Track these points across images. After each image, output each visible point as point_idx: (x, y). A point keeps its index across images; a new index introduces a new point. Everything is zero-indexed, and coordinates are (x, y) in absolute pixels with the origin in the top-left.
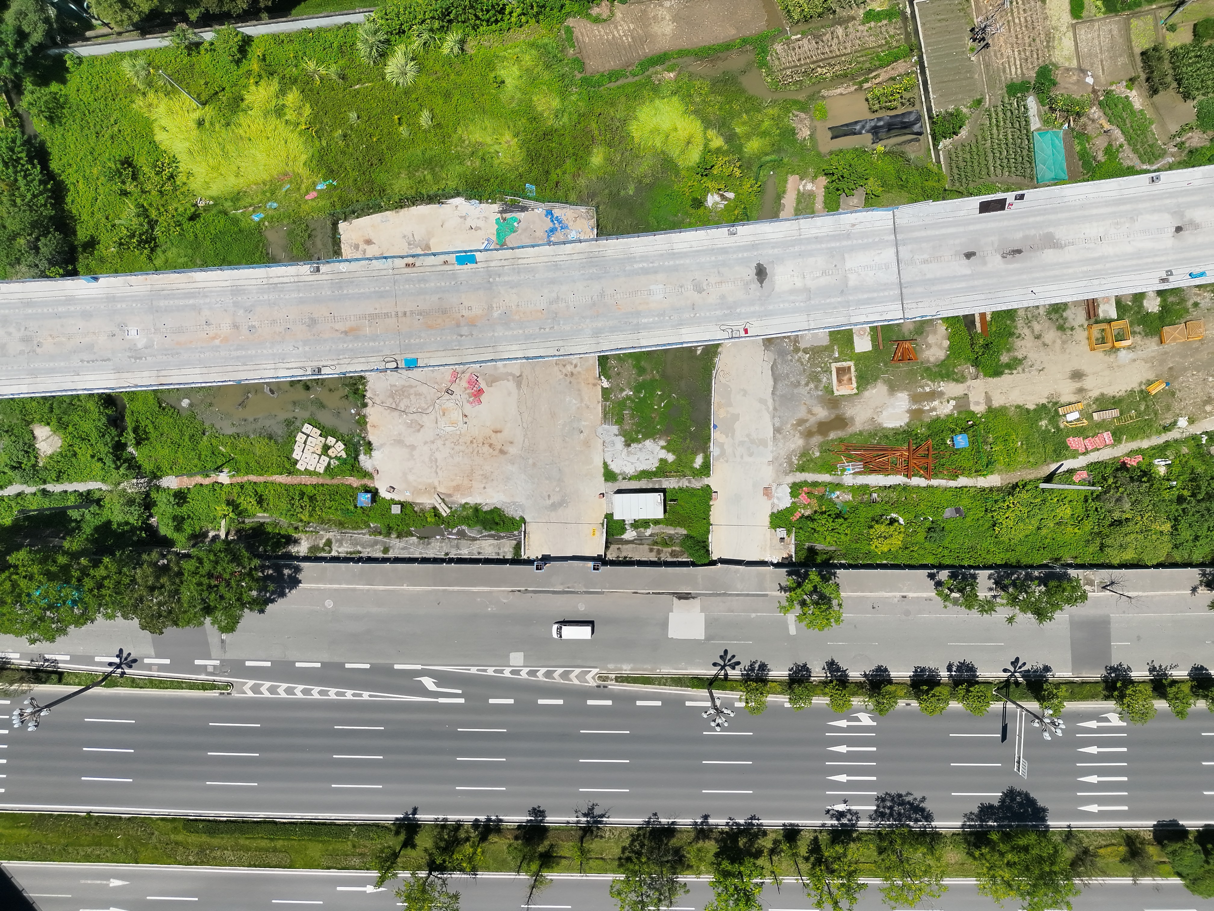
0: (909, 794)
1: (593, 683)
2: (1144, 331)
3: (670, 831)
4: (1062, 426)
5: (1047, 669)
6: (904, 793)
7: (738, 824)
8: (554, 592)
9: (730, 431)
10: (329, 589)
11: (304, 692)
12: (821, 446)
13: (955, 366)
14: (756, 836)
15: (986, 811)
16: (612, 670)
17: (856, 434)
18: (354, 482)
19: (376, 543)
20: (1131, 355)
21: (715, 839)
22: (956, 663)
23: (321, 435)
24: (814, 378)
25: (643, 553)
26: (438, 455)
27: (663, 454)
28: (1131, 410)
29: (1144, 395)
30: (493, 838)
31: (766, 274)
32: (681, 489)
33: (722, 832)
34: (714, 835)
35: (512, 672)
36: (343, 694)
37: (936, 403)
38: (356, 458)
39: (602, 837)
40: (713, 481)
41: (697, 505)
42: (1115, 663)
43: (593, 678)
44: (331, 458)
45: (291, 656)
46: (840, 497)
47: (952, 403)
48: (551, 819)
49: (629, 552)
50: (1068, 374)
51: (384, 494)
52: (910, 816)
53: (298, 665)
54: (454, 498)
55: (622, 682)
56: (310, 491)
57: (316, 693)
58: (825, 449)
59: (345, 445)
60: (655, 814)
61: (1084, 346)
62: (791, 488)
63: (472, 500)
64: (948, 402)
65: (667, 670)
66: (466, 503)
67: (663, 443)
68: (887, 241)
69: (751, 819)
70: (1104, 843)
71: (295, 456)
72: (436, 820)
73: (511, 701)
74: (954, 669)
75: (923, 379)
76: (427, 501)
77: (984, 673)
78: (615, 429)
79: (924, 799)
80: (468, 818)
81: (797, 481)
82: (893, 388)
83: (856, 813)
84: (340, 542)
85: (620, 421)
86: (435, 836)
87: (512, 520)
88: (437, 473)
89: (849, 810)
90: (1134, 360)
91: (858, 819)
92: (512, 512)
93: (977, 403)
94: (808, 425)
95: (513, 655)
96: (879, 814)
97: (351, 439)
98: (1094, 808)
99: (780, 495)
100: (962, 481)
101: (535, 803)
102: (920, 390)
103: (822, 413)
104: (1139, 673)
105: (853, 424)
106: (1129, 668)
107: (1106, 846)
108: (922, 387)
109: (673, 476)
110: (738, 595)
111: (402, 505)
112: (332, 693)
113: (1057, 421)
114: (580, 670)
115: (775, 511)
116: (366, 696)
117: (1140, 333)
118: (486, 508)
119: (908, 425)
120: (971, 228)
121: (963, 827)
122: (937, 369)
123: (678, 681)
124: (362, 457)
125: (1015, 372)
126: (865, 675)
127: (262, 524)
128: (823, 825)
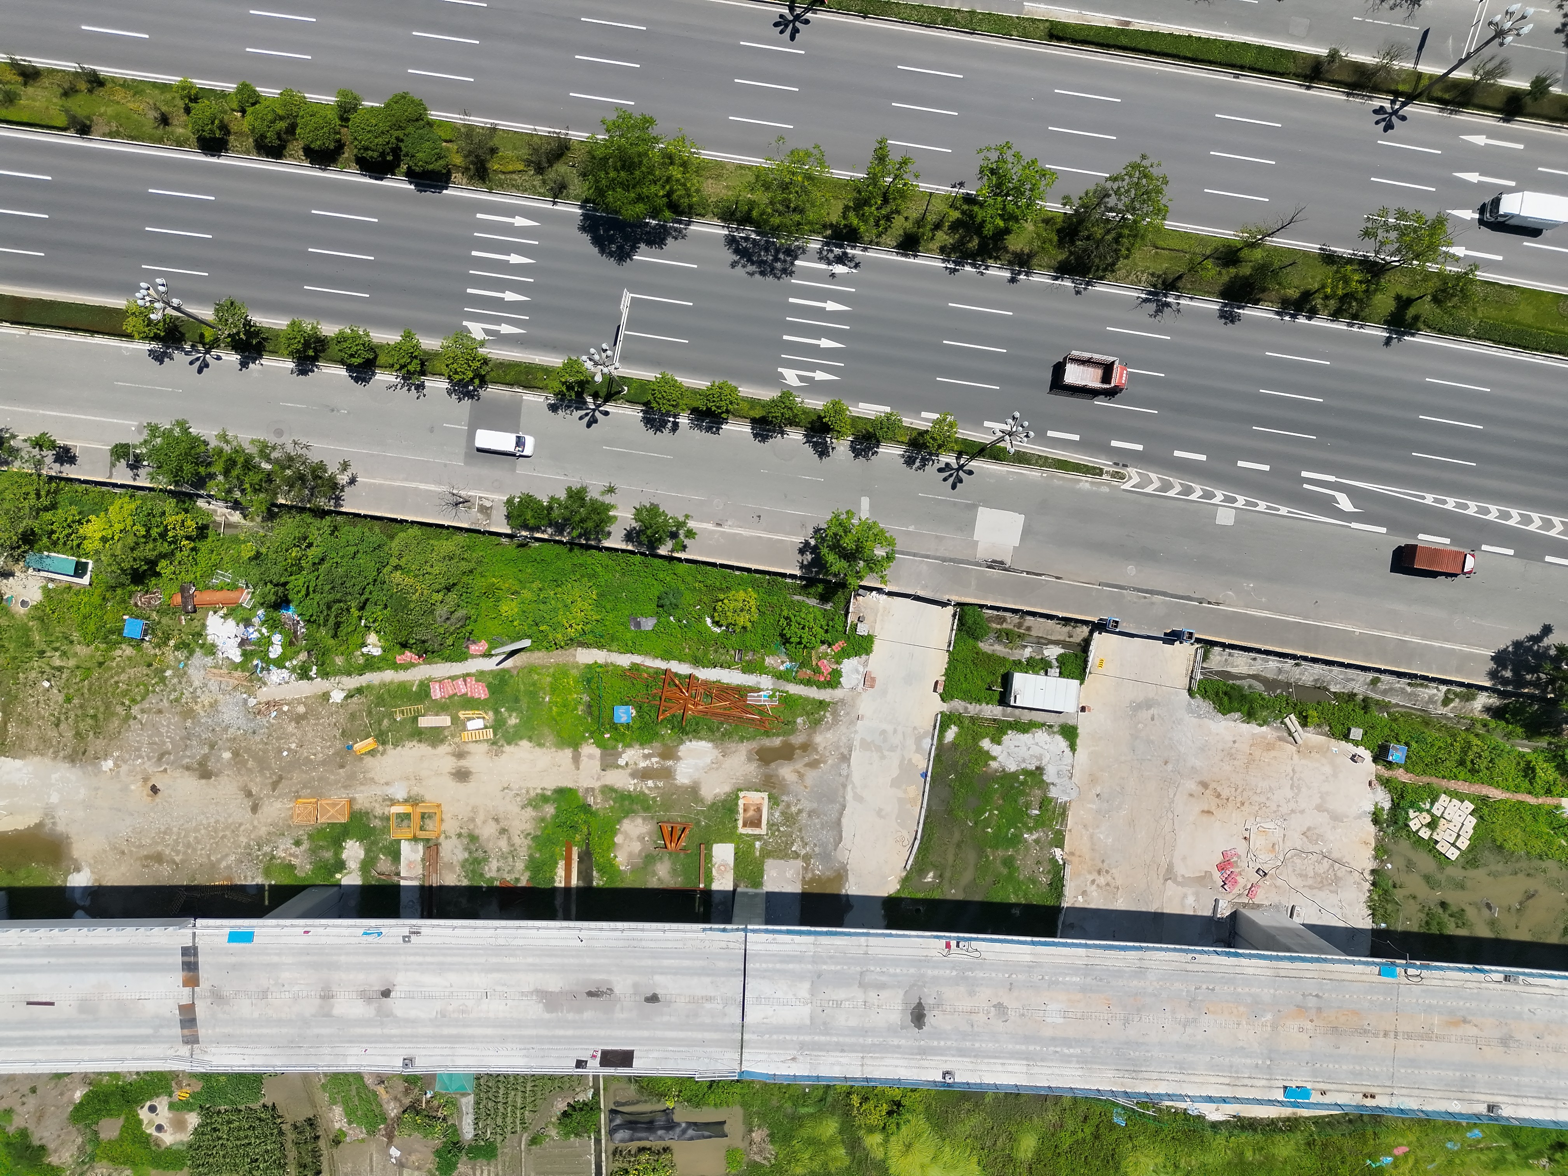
0: (751, 274)
1: (1132, 471)
2: (368, 819)
3: (1063, 270)
4: (491, 713)
5: (553, 408)
6: (757, 276)
7: (973, 265)
8: (1164, 594)
9: (906, 766)
10: (1455, 642)
11: (1508, 516)
12: (793, 731)
13: (611, 807)
14: (954, 248)
15: (657, 238)
16: (1104, 484)
17: (748, 739)
18: (1402, 776)
19: (1385, 692)
20: (390, 791)
21: (1007, 252)
22: (666, 431)
23: (1437, 842)
24: (789, 819)
25: (1039, 627)
26: (1289, 794)
27: (995, 750)
28: (401, 723)
29: (381, 739)
30: (1293, 293)
31: (912, 1014)
32: (979, 701)
33: (997, 258)
34: (1008, 256)
35: (1235, 500)
36: (1458, 505)
37: (643, 764)
38: (1395, 806)
39: (1153, 275)
40: (936, 705)
41: (962, 679)
42: (467, 402)
43: (1130, 478)
44: (1428, 811)
45: (1518, 565)
46: (778, 661)
47: (621, 762)
48: (1213, 306)
49: (1060, 632)
50: (473, 778)
51: (1366, 755)
52: (754, 246)
53: (1511, 552)
54: (1276, 734)
55: (1095, 468)
56: (1463, 773)
57: (1493, 513)
58: (789, 726)
59: (1408, 826)
60: (1078, 293)
61: (448, 811)
62: (840, 683)
63: (1253, 729)
64: (627, 764)
65: (1033, 474)
66: (1261, 725)
67: (994, 765)
68: (754, 1033)
69: (955, 270)
70: (514, 176)
71: (1474, 821)
72: (1361, 327)
73: (1240, 464)
74: (670, 425)
75: (654, 798)
76: (1310, 737)
77: (633, 414)
78: (1053, 793)
79: (734, 265)
80: (1321, 323)
81: (829, 691)
82: (693, 791)
83: (821, 259)
84: (1431, 700)
85: (1045, 803)
86: (1368, 306)
87: (1205, 695)
88: (1293, 770)
89: (829, 264)
90: (387, 784)
91: (820, 251)
92: (1205, 706)
93: (591, 757)
94: (806, 760)
95: (1231, 522)
96: (793, 254)
97: (1397, 831)
98: (520, 221)
99: (855, 676)
100: (624, 660)
101: (1231, 330)
102: (660, 784)
103: (786, 772)
104: (437, 385)
105: (750, 752)
106: (450, 394)
107: (513, 172)
108: (657, 787)
109: (987, 719)
110: (928, 557)
111: (1346, 737)
112: (1472, 508)
113: (495, 720)
114: (1147, 490)
115: (864, 657)
116: (1429, 499)
117: (375, 817)
118: (1237, 715)
119: (682, 742)
120: (646, 1034)
121: (689, 223)
122: (635, 807)
123: (1021, 458)
124: (1387, 805)
125: (539, 791)
126: (782, 433)
127: (1528, 738)
128: (865, 249)
